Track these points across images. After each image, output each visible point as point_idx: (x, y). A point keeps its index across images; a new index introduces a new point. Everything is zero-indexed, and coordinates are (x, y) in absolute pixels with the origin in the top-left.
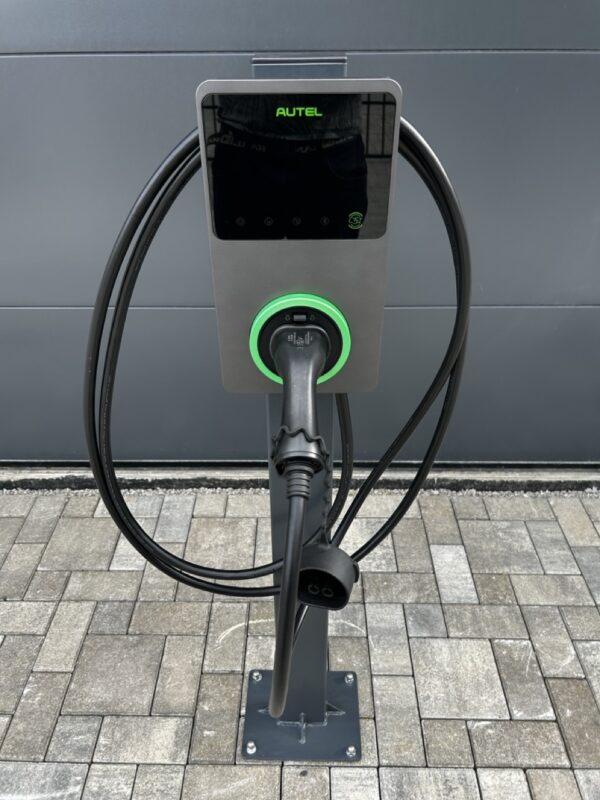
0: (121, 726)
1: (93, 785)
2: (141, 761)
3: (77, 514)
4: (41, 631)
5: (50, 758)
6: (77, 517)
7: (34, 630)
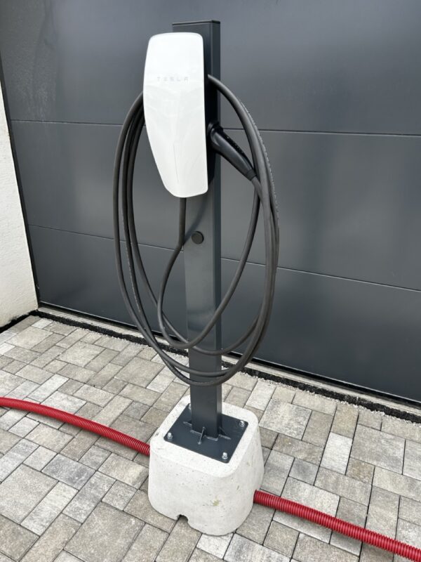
0: (117, 460)
1: (93, 480)
2: (118, 479)
3: (144, 357)
4: (103, 404)
5: (80, 461)
6: (143, 359)
7: (100, 404)
